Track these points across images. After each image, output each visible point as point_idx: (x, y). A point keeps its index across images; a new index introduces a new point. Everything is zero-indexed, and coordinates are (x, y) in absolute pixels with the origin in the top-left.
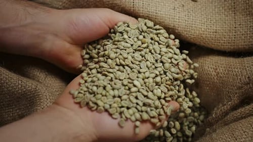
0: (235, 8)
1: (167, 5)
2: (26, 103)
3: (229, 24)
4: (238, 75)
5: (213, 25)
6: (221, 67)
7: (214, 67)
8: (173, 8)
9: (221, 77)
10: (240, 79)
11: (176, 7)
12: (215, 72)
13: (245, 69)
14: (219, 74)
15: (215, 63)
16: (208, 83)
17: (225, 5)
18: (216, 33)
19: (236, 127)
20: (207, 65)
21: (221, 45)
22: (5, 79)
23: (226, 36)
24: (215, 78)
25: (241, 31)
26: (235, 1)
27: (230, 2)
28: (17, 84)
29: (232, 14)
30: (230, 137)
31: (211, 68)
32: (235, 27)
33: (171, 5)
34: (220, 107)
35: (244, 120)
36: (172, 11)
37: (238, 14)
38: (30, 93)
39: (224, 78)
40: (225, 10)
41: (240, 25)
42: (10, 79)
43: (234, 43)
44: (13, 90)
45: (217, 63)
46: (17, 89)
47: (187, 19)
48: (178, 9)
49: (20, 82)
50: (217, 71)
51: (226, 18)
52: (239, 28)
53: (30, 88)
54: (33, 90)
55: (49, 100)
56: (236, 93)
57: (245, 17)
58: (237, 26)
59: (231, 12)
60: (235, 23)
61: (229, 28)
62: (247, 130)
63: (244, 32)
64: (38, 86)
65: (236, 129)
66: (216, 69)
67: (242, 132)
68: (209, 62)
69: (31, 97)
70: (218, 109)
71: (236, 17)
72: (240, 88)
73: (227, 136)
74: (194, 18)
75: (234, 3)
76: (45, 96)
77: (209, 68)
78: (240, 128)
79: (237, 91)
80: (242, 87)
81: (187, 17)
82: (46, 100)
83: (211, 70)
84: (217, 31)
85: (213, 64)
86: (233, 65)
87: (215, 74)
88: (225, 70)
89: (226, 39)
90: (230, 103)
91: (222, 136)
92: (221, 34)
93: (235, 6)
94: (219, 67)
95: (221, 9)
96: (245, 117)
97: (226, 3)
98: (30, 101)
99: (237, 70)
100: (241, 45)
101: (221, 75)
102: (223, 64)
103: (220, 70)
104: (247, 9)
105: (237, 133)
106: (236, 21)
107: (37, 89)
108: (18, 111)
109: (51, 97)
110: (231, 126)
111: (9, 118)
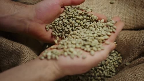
0: (135, 5)
1: (97, 8)
2: (16, 56)
3: (132, 14)
4: (138, 40)
5: (124, 16)
6: (128, 36)
7: (124, 36)
8: (100, 10)
9: (128, 42)
10: (139, 43)
11: (102, 9)
12: (125, 39)
13: (142, 37)
14: (127, 40)
15: (124, 34)
16: (122, 45)
17: (129, 3)
18: (125, 20)
19: (135, 68)
20: (120, 35)
21: (129, 27)
22: (3, 43)
23: (131, 21)
24: (125, 43)
25: (140, 17)
26: (135, 1)
27: (132, 1)
28: (10, 45)
29: (134, 8)
30: (132, 74)
31: (123, 37)
32: (136, 16)
33: (99, 9)
34: (128, 58)
35: (140, 65)
36: (100, 12)
37: (137, 8)
38: (17, 50)
39: (130, 43)
40: (130, 6)
41: (139, 14)
42: (6, 43)
43: (136, 24)
44: (8, 49)
45: (126, 34)
46: (10, 48)
47: (108, 15)
48: (103, 11)
49: (12, 44)
50: (126, 39)
51: (131, 10)
52: (138, 16)
53: (17, 48)
54: (19, 48)
55: (29, 54)
56: (137, 51)
57: (141, 9)
58: (137, 15)
59: (133, 7)
60: (136, 13)
61: (133, 17)
62: (141, 71)
63: (141, 18)
64: (22, 46)
65: (135, 69)
66: (126, 37)
67: (139, 71)
68: (121, 34)
69: (18, 52)
70: (127, 59)
71: (136, 9)
72: (139, 48)
73: (130, 73)
74: (112, 14)
75: (135, 2)
76: (26, 51)
77: (121, 37)
78: (138, 69)
79: (137, 50)
80: (140, 47)
81: (108, 14)
82: (27, 54)
83: (123, 38)
84: (126, 19)
85: (123, 35)
86: (135, 35)
87: (125, 40)
88: (130, 38)
89: (131, 23)
90: (133, 56)
91: (127, 74)
92: (129, 20)
93: (135, 4)
94: (127, 36)
95: (128, 5)
96: (141, 63)
97: (130, 2)
98: (17, 54)
99: (137, 38)
100: (140, 25)
101: (129, 41)
102: (129, 34)
103: (127, 38)
104: (142, 5)
105: (136, 72)
106: (137, 12)
107: (22, 48)
108: (11, 60)
109: (30, 52)
110: (133, 68)
111: (7, 64)
